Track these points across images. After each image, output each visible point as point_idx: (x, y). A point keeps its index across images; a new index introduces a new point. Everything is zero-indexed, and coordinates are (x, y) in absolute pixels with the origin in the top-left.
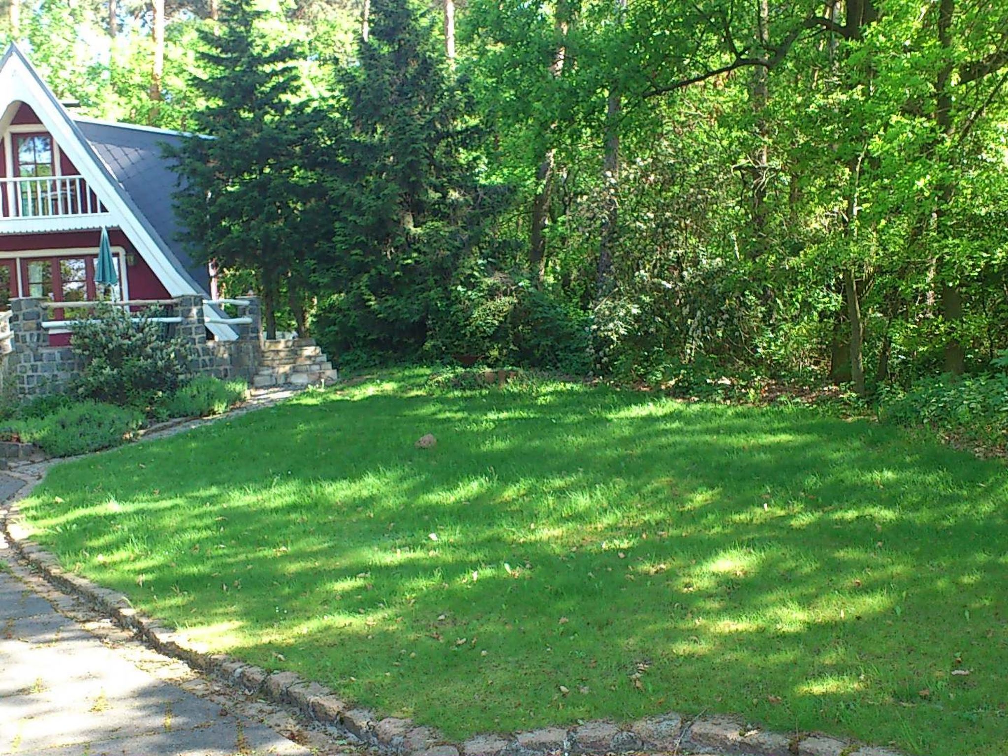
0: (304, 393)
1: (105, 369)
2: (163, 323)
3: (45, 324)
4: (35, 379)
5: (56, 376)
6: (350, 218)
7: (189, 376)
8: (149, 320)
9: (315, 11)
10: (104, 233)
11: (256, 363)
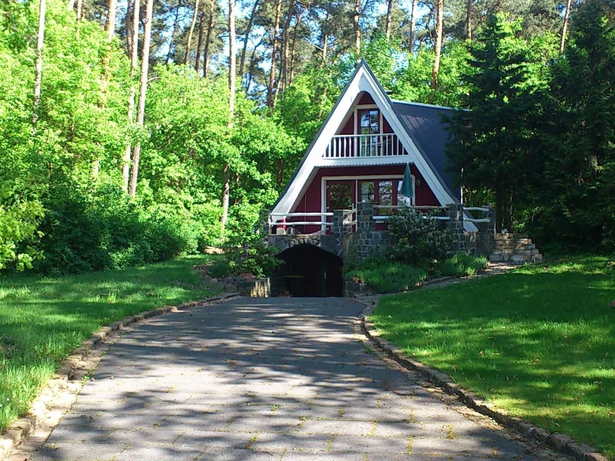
0: (523, 267)
1: (406, 245)
2: (440, 220)
3: (374, 217)
4: (367, 248)
5: (379, 247)
6: (556, 159)
7: (452, 252)
8: (432, 218)
9: (530, 31)
10: (408, 166)
11: (491, 247)
